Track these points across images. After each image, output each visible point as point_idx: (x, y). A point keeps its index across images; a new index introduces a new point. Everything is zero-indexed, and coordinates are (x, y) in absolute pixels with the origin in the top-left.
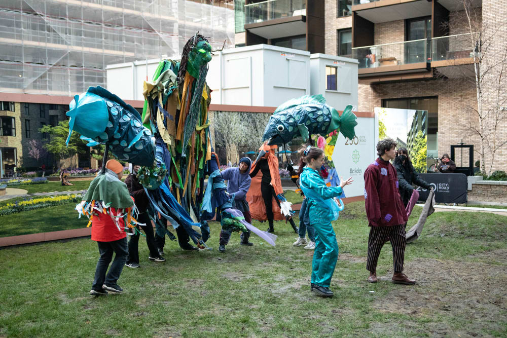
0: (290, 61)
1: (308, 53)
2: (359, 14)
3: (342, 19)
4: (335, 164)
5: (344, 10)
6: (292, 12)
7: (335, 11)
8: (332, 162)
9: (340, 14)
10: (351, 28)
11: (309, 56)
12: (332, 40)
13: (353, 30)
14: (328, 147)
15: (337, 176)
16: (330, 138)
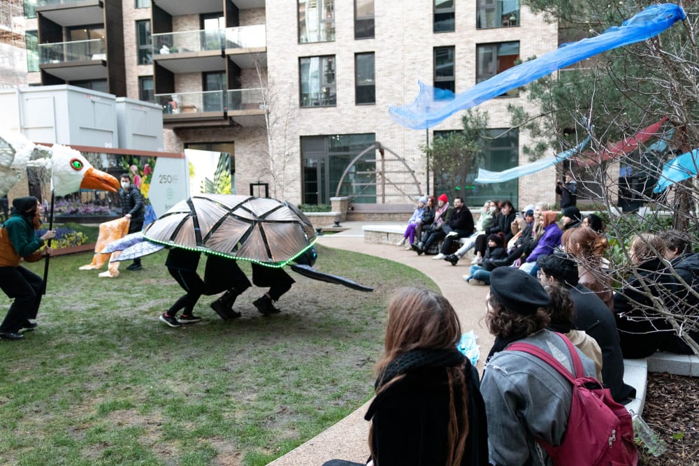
0: (96, 104)
1: (113, 96)
2: (160, 63)
3: (142, 67)
4: (151, 201)
5: (144, 59)
6: (91, 56)
7: (135, 58)
8: (148, 199)
9: (141, 62)
10: (152, 76)
11: (115, 100)
12: (134, 86)
13: (154, 77)
14: (144, 185)
15: (154, 212)
16: (146, 176)
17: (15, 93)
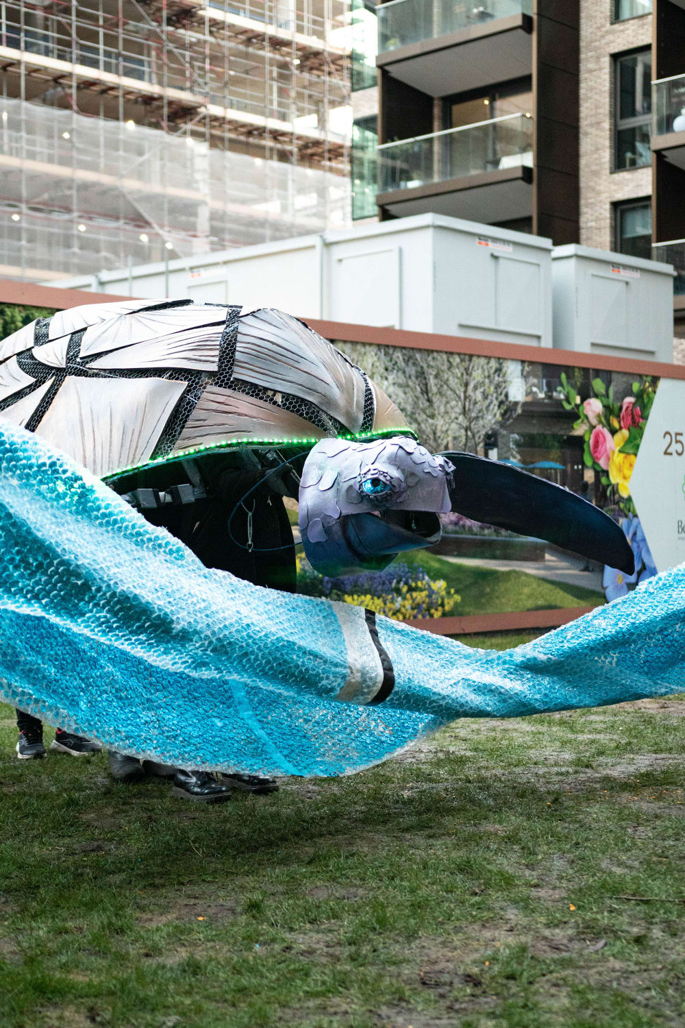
0: (501, 261)
1: (546, 242)
2: (671, 157)
3: (624, 176)
4: (638, 505)
5: (629, 155)
6: (496, 163)
7: (606, 156)
8: (629, 499)
9: (620, 164)
10: (648, 198)
11: (549, 251)
12: (599, 229)
13: (654, 202)
14: (618, 458)
15: (644, 540)
16: (625, 432)
17: (313, 247)
